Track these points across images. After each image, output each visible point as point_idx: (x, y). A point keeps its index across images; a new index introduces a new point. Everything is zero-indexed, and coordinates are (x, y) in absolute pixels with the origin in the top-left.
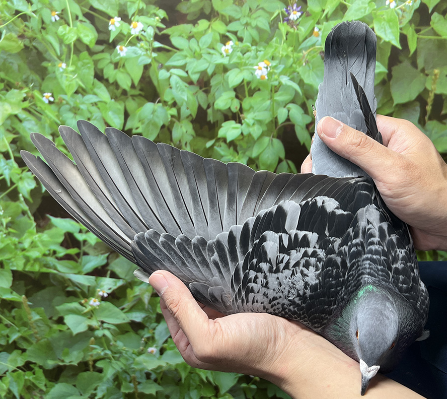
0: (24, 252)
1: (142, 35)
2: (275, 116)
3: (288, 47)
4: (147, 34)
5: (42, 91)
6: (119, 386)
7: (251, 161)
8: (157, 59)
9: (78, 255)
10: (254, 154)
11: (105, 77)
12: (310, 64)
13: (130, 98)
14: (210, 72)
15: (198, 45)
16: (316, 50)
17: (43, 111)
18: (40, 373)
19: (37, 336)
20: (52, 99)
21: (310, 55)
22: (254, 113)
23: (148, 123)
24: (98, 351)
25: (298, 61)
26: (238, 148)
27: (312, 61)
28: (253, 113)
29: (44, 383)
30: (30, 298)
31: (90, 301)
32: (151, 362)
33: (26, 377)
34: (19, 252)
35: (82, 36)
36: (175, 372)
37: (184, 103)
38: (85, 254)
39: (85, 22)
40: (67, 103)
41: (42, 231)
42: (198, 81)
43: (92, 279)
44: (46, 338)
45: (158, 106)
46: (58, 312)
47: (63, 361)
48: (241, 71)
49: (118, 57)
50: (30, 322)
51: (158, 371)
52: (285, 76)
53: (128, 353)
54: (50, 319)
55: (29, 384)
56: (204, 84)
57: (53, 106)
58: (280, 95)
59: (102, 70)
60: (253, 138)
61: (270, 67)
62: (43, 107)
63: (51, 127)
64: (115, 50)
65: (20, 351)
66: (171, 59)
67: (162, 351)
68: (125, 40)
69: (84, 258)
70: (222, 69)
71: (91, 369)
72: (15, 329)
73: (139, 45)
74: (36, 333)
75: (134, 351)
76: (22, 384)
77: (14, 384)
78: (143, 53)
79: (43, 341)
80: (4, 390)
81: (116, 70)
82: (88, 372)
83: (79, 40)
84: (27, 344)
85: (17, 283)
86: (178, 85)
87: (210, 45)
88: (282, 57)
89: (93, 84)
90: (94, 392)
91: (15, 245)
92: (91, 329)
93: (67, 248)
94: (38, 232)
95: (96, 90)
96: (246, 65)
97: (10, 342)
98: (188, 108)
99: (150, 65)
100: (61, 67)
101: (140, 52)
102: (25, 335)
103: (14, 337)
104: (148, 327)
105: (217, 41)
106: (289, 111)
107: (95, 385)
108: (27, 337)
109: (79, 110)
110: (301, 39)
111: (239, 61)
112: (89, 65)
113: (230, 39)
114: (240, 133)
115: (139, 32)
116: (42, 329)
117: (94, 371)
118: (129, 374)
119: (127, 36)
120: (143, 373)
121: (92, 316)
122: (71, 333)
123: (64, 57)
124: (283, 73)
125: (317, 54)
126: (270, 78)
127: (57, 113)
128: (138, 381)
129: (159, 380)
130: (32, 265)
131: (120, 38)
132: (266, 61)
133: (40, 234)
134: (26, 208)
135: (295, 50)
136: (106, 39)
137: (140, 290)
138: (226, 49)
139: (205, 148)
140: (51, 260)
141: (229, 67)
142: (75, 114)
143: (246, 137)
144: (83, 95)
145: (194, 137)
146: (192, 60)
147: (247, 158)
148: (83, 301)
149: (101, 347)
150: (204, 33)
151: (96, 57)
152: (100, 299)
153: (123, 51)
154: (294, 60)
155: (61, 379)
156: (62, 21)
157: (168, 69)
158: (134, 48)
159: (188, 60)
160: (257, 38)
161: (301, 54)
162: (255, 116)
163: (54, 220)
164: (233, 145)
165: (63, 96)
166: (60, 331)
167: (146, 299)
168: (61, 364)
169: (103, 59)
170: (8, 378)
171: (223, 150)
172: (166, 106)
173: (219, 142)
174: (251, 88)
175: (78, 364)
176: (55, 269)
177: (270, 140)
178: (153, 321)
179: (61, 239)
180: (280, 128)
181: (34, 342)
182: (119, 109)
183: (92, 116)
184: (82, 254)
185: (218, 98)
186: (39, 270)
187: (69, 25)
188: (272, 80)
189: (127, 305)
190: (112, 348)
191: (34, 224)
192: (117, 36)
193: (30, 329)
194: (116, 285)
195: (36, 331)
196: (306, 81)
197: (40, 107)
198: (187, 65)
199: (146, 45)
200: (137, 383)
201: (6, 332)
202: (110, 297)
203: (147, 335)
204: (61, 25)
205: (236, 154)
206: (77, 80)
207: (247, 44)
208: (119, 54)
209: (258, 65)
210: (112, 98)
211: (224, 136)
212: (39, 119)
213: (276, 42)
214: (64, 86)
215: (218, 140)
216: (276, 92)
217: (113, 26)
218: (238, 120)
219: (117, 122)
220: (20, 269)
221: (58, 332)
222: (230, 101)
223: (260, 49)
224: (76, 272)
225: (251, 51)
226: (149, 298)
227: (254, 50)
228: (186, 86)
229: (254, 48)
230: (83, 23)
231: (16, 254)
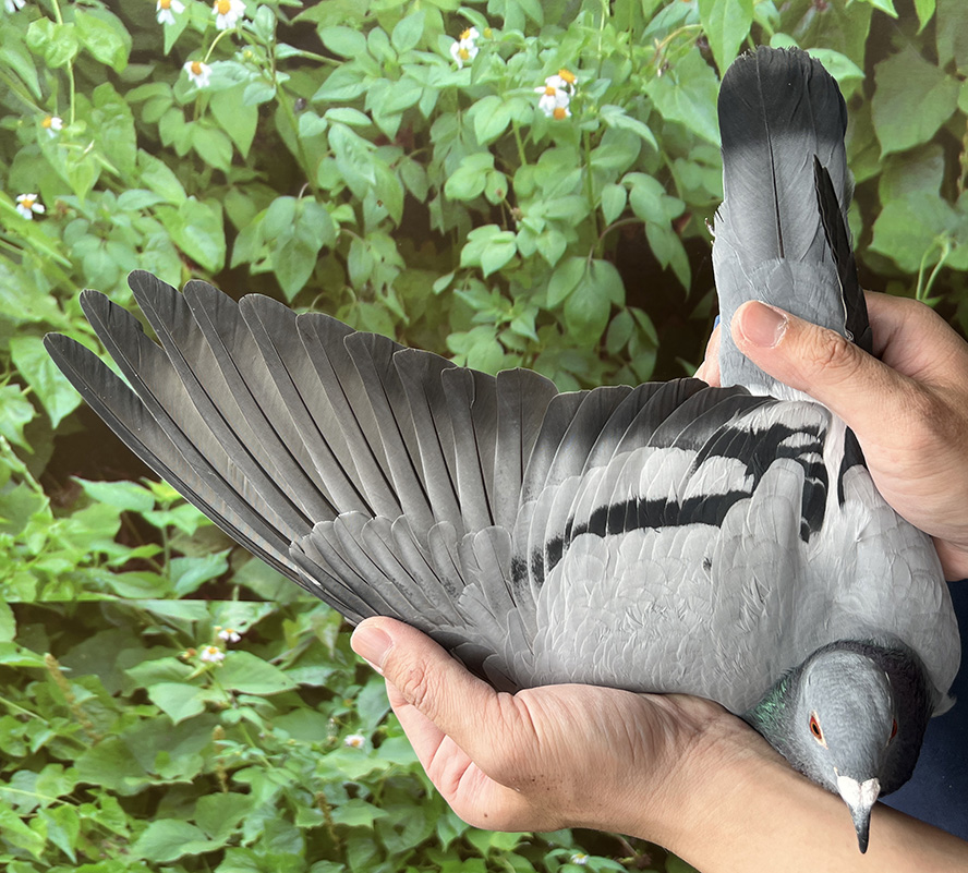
0: (31, 564)
1: (244, 28)
2: (596, 207)
3: (617, 33)
4: (258, 25)
5: (12, 191)
6: (290, 817)
7: (545, 319)
8: (291, 87)
9: (159, 558)
10: (551, 301)
11: (166, 143)
12: (673, 72)
13: (234, 190)
14: (426, 109)
15: (391, 45)
16: (687, 35)
17: (22, 239)
18: (111, 804)
19: (93, 732)
20: (39, 209)
21: (672, 51)
22: (544, 202)
23: (287, 247)
24: (234, 751)
25: (642, 68)
26: (512, 289)
27: (678, 64)
28: (540, 203)
29: (124, 823)
30: (63, 658)
31: (200, 652)
32: (354, 762)
33: (83, 816)
34: (19, 564)
35: (90, 43)
36: (411, 780)
37: (371, 192)
38: (176, 554)
39: (92, 6)
40: (80, 216)
41: (68, 515)
42: (398, 134)
43: (201, 606)
44: (112, 735)
45: (306, 204)
46: (132, 681)
47: (159, 777)
48: (504, 102)
49: (191, 91)
50: (71, 706)
51: (373, 781)
52: (613, 107)
53: (301, 751)
54: (117, 695)
55: (91, 828)
56: (414, 138)
57: (45, 226)
58: (604, 155)
59: (155, 127)
60: (546, 263)
61: (575, 87)
62: (21, 229)
63: (48, 276)
64: (182, 75)
65: (59, 767)
66: (327, 82)
67: (377, 741)
68: (204, 46)
69: (175, 564)
70: (456, 99)
71: (225, 789)
72: (40, 723)
73: (239, 56)
74: (90, 728)
75: (313, 745)
76: (76, 829)
77: (58, 830)
78: (253, 76)
79: (107, 741)
80: (40, 844)
81: (191, 124)
82: (219, 794)
83: (85, 56)
84: (72, 750)
85: (28, 628)
86: (349, 149)
87: (420, 41)
88: (603, 58)
89: (137, 164)
90: (238, 832)
91: (8, 549)
92: (212, 709)
93: (132, 544)
94: (56, 516)
95: (146, 178)
96: (514, 85)
97: (35, 749)
98: (380, 203)
99: (274, 103)
100: (50, 126)
101: (245, 73)
102: (65, 733)
103: (40, 740)
104: (339, 695)
105: (437, 31)
106: (628, 192)
107: (237, 819)
108: (72, 737)
109: (111, 228)
110: (648, 11)
111: (496, 78)
112: (120, 117)
113: (471, 25)
114: (514, 251)
115: (237, 23)
116: (102, 717)
117: (230, 791)
118: (309, 792)
119: (206, 37)
120: (340, 787)
121: (210, 683)
122: (168, 723)
123: (53, 101)
124: (609, 98)
125: (690, 45)
126: (578, 112)
127: (58, 242)
128: (329, 802)
129: (377, 798)
130: (57, 589)
131: (192, 42)
132: (564, 73)
133: (62, 521)
134: (20, 467)
135: (635, 39)
136: (154, 47)
137: (312, 619)
138: (463, 49)
139: (432, 294)
140: (98, 575)
141: (472, 94)
142: (104, 239)
143: (527, 261)
144: (117, 193)
145: (401, 271)
146: (380, 82)
147: (536, 312)
148: (185, 654)
149: (240, 743)
150: (402, 11)
151: (136, 95)
152: (223, 646)
153: (201, 74)
154: (634, 64)
155: (160, 812)
156: (35, 9)
157: (321, 110)
158: (228, 64)
159: (369, 83)
160: (537, 16)
161: (650, 48)
162: (548, 211)
163: (90, 487)
164: (498, 282)
165: (68, 200)
166: (143, 718)
167: (329, 637)
168: (156, 783)
169: (154, 98)
170: (43, 820)
171: (476, 298)
172: (326, 201)
173: (464, 278)
174: (531, 140)
175: (193, 780)
176: (111, 591)
177: (586, 264)
178: (350, 682)
179: (115, 528)
180: (609, 235)
181: (88, 745)
182: (211, 219)
183: (146, 242)
184: (167, 555)
185: (452, 173)
186: (74, 598)
187: (53, 19)
188: (582, 118)
189: (286, 654)
190: (265, 744)
191: (46, 500)
192: (182, 38)
193: (73, 721)
194: (255, 615)
195: (88, 722)
196: (667, 115)
197: (15, 231)
198: (368, 95)
199: (259, 54)
200: (328, 808)
201: (21, 730)
202: (246, 641)
203: (340, 712)
204: (32, 19)
205: (508, 304)
206: (96, 156)
207: (513, 31)
208: (193, 82)
209: (545, 85)
210: (188, 195)
211: (474, 264)
212: (18, 260)
213: (587, 22)
214: (64, 175)
215: (462, 273)
216: (594, 146)
217: (169, 11)
218: (505, 222)
219: (210, 252)
220: (30, 598)
221: (139, 720)
222: (482, 177)
223: (546, 44)
224: (161, 594)
225: (524, 50)
226: (336, 634)
227: (531, 47)
228: (370, 150)
229: (531, 41)
230: (89, 10)
231: (13, 569)
